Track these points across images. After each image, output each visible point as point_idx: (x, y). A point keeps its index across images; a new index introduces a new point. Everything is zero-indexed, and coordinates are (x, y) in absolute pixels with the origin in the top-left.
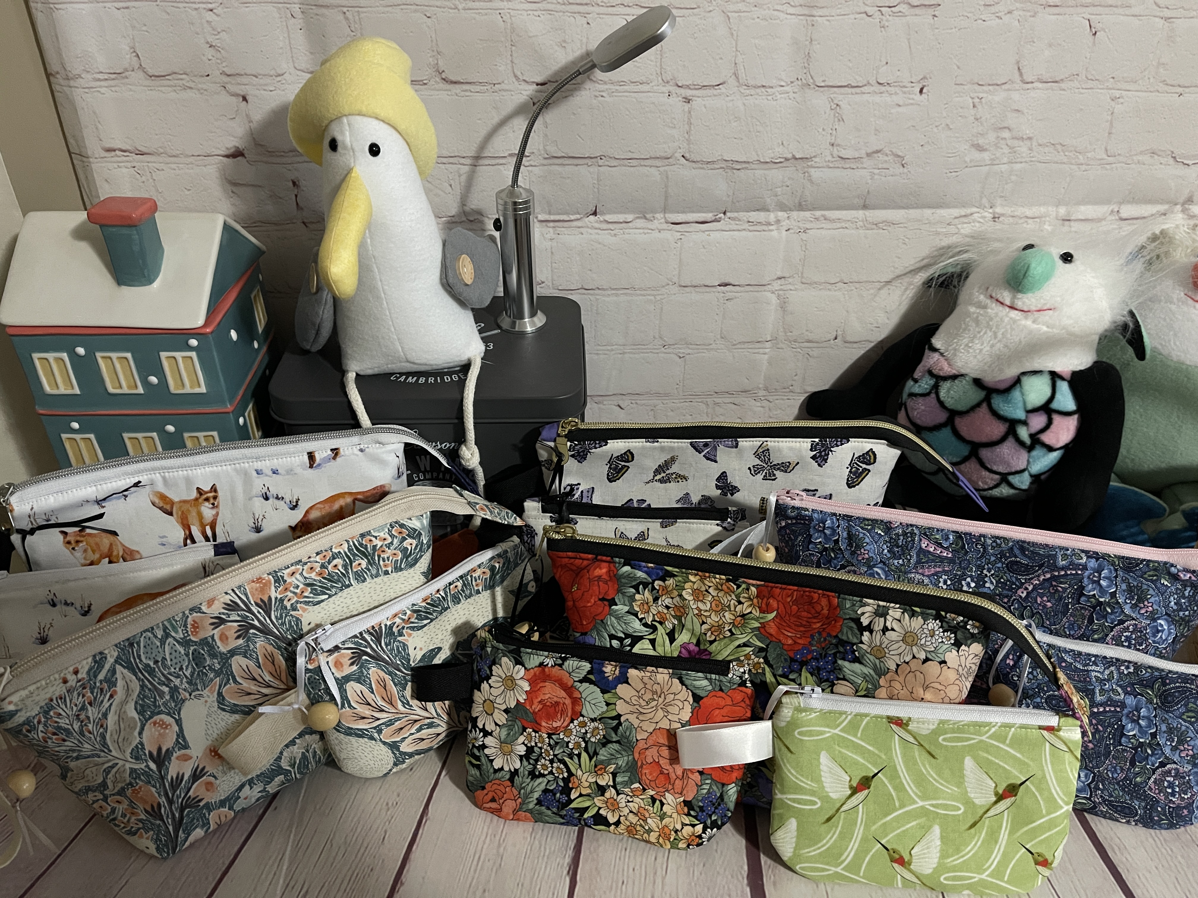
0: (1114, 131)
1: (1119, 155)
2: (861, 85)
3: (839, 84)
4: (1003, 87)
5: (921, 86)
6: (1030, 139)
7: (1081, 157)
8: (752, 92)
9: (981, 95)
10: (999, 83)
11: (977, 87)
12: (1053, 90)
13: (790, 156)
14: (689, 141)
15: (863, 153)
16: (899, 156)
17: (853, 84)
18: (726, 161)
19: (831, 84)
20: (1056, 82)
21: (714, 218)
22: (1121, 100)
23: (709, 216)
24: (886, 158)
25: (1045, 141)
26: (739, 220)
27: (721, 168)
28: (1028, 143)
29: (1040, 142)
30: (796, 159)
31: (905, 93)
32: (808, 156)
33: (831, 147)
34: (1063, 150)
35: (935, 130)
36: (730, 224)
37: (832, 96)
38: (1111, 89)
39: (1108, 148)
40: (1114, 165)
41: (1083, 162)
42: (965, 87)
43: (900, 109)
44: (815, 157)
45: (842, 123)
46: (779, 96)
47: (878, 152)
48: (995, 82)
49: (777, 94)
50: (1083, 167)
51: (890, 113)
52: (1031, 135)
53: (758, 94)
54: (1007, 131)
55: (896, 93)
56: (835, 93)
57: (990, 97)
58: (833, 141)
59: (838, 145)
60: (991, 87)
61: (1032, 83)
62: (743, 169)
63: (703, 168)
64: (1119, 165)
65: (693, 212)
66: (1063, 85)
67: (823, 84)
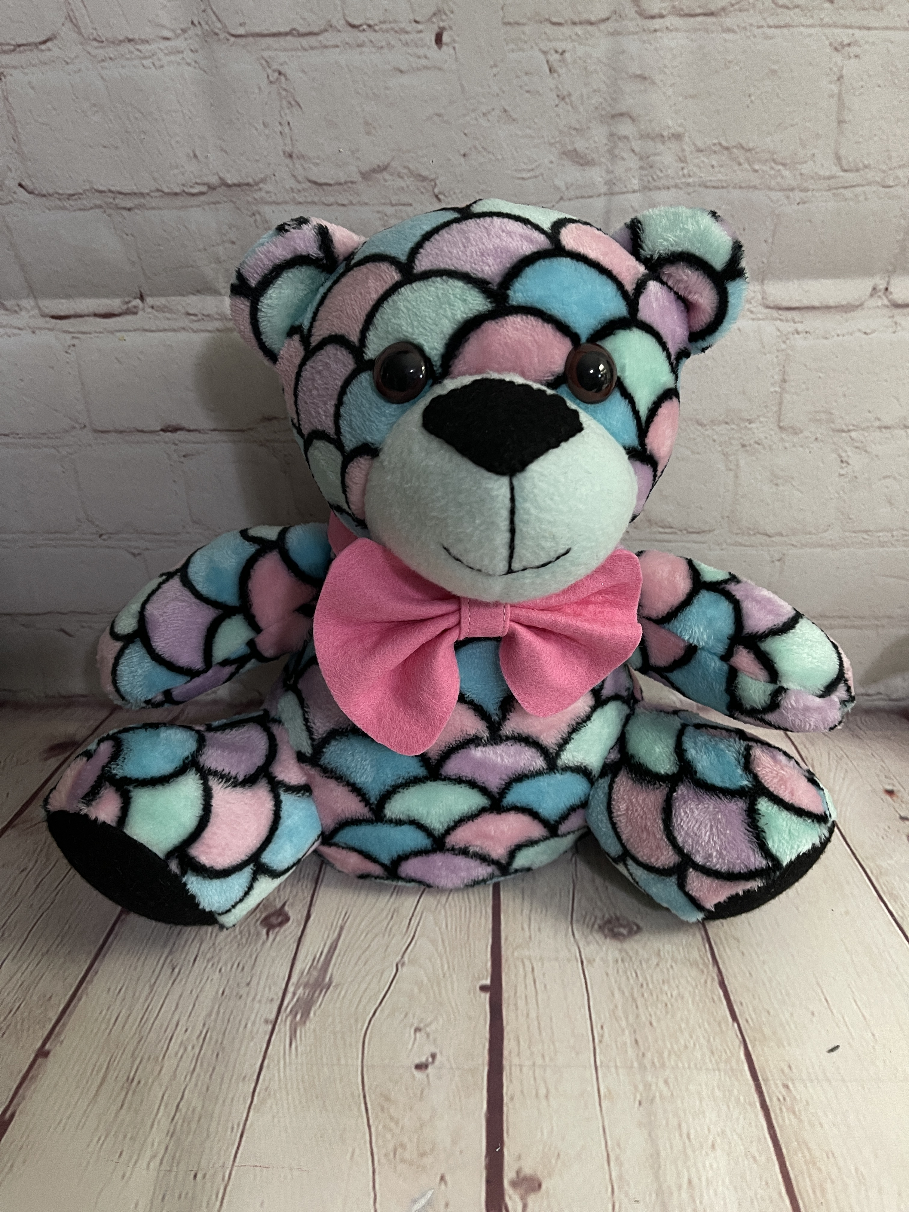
0: (848, 117)
1: (866, 167)
2: (316, 30)
3: (274, 30)
4: (603, 27)
5: (437, 30)
6: (678, 137)
7: (786, 173)
8: (111, 51)
9: (561, 46)
10: (593, 19)
11: (549, 29)
12: (707, 31)
13: (214, 180)
14: (21, 155)
15: (352, 171)
16: (424, 179)
17: (302, 30)
18: (101, 192)
19: (257, 30)
20: (712, 14)
21: (124, 307)
22: (854, 50)
23: (115, 304)
24: (401, 183)
25: (709, 142)
26: (171, 311)
27: (98, 207)
28: (673, 145)
29: (699, 143)
30: (229, 186)
31: (407, 44)
32: (250, 180)
33: (288, 161)
34: (747, 160)
35: (483, 121)
36: (156, 318)
37: (266, 54)
38: (829, 26)
39: (842, 153)
40: (858, 190)
41: (794, 184)
42: (526, 29)
43: (405, 80)
44: (263, 181)
45: (296, 109)
46: (165, 60)
47: (382, 169)
48: (585, 17)
49: (161, 55)
50: (797, 196)
51: (387, 88)
52: (680, 130)
53: (122, 56)
54: (629, 121)
55: (390, 46)
56: (269, 48)
57: (580, 50)
58: (288, 149)
59: (302, 157)
60: (578, 29)
61: (662, 16)
62: (136, 207)
63: (64, 208)
64: (867, 188)
65: (85, 295)
66: (728, 21)
67: (241, 31)
